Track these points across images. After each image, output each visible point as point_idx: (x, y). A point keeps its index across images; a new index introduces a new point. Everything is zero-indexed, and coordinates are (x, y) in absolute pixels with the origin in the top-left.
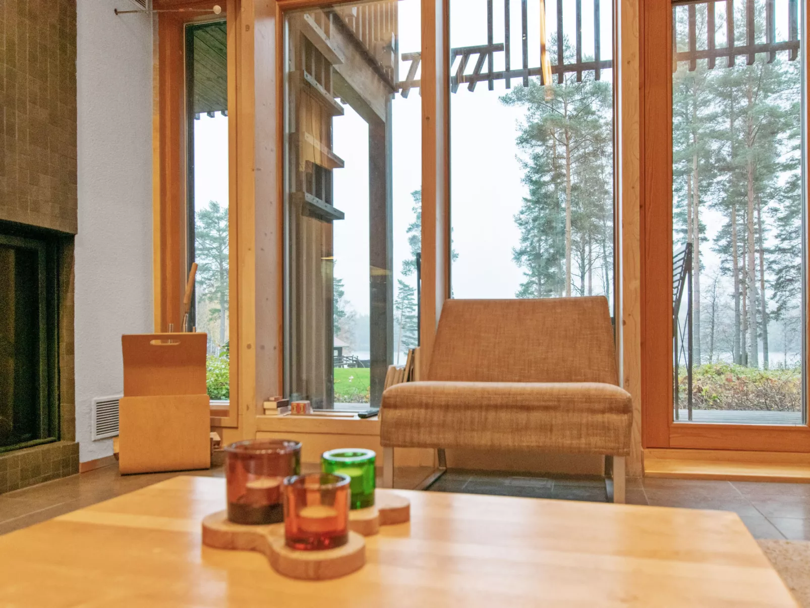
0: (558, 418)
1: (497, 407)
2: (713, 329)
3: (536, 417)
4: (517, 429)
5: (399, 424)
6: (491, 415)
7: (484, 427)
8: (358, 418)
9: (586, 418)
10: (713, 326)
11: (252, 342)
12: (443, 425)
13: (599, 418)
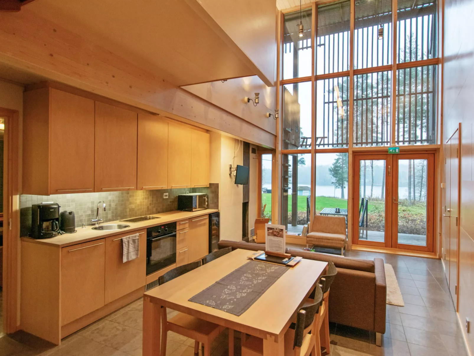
0: (333, 241)
1: (324, 239)
2: (422, 180)
3: (330, 241)
4: (327, 242)
5: (310, 240)
6: (323, 240)
7: (322, 242)
8: (297, 235)
9: (338, 242)
10: (422, 179)
11: (277, 220)
12: (316, 241)
13: (339, 242)
